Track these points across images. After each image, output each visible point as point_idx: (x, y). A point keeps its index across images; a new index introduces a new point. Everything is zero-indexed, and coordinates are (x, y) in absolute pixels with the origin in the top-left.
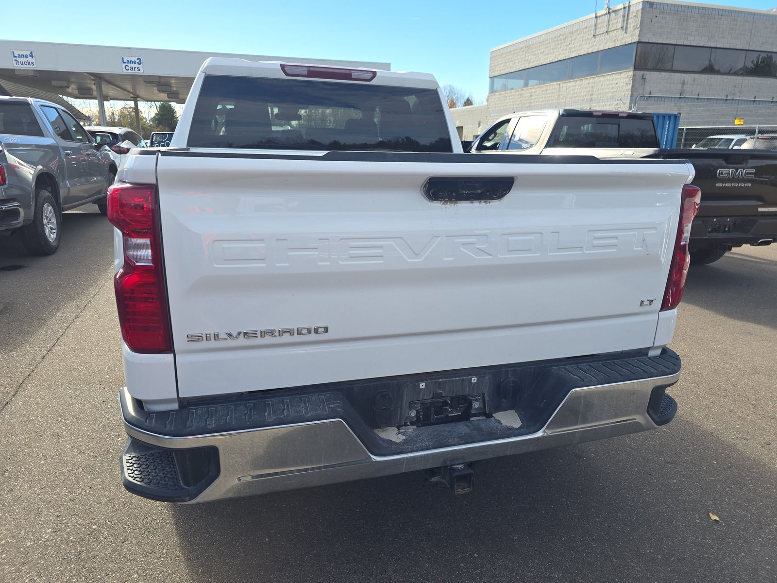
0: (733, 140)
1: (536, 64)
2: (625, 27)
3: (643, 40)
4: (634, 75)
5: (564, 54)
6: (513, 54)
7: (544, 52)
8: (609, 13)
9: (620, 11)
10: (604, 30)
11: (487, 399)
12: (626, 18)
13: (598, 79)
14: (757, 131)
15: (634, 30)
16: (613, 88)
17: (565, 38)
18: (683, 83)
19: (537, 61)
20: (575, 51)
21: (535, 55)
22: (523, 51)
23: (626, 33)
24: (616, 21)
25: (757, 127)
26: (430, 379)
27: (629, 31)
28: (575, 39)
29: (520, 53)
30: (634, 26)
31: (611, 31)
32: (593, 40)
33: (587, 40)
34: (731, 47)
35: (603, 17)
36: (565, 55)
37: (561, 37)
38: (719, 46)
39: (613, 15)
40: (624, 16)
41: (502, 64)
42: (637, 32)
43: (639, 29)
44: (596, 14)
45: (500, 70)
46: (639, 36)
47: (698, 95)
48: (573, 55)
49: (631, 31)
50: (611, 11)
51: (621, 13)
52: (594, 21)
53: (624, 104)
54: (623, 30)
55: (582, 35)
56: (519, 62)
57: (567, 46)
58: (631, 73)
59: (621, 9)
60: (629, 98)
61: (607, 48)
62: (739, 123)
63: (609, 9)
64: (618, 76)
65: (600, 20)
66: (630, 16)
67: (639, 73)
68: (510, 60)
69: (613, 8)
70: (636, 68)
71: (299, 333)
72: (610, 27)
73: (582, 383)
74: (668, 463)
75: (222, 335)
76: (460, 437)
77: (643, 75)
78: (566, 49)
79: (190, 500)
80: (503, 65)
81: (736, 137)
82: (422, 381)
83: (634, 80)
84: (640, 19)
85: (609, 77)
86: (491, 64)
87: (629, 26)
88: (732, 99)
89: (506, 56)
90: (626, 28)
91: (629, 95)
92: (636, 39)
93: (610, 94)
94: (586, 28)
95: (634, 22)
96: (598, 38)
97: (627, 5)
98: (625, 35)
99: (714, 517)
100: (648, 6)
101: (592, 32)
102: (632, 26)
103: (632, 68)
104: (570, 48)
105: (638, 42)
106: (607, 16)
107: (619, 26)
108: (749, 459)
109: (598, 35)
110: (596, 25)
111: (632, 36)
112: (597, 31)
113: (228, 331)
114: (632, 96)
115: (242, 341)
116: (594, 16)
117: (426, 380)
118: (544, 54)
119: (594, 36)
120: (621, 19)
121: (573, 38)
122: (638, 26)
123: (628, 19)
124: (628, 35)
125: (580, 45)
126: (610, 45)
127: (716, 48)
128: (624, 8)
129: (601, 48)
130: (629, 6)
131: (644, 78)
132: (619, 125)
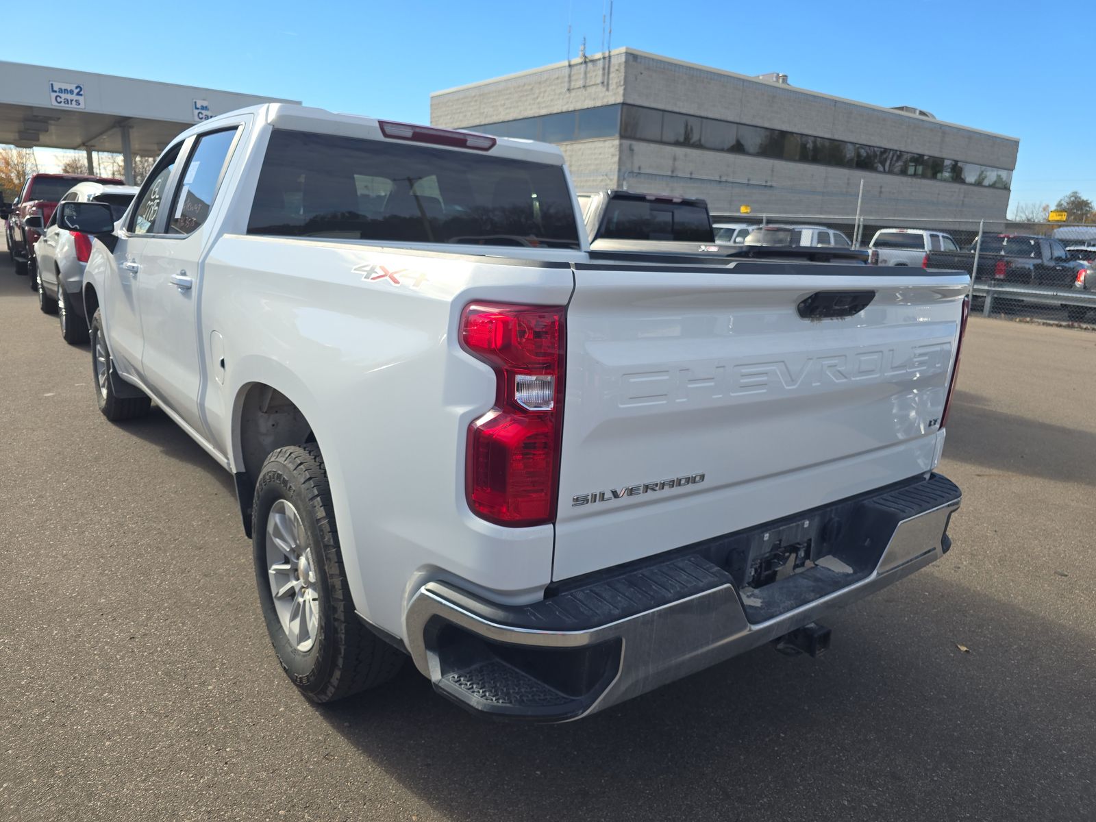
0: (734, 230)
1: (495, 119)
2: (605, 83)
3: (630, 101)
4: (621, 145)
5: (531, 109)
6: (463, 103)
7: (504, 104)
8: (585, 62)
9: (598, 62)
10: (581, 83)
11: (813, 545)
12: (606, 71)
13: (577, 146)
14: (764, 221)
15: (617, 87)
16: (596, 159)
17: (532, 89)
18: (675, 159)
19: (497, 116)
20: (546, 107)
21: (493, 107)
22: (476, 101)
23: (608, 90)
24: (595, 74)
25: (764, 215)
26: (774, 529)
27: (611, 88)
28: (545, 92)
29: (472, 104)
30: (617, 83)
31: (589, 86)
32: (568, 95)
33: (560, 94)
34: (722, 119)
35: (578, 67)
36: (532, 112)
37: (527, 87)
38: (710, 115)
39: (590, 65)
40: (604, 69)
41: (447, 115)
42: (621, 90)
43: (623, 87)
44: (569, 62)
45: (446, 124)
46: (624, 95)
47: (691, 174)
48: (543, 112)
49: (613, 89)
50: (587, 60)
51: (600, 64)
52: (567, 71)
53: (611, 180)
54: (604, 86)
55: (553, 87)
56: (472, 115)
57: (534, 99)
58: (617, 142)
59: (599, 59)
60: (616, 173)
61: (586, 107)
62: (745, 211)
63: (586, 57)
64: (600, 144)
65: (575, 70)
66: (612, 69)
67: (627, 142)
68: (458, 111)
69: (590, 57)
70: (622, 137)
71: (679, 484)
72: (588, 81)
73: (905, 515)
74: (887, 601)
75: (608, 495)
76: (813, 591)
77: (630, 146)
78: (534, 104)
79: (582, 713)
80: (449, 117)
81: (737, 227)
82: (766, 531)
83: (621, 151)
84: (623, 74)
85: (589, 145)
86: (431, 114)
87: (610, 82)
88: (726, 182)
89: (452, 105)
90: (608, 84)
91: (617, 170)
92: (620, 99)
93: (592, 167)
94: (558, 78)
95: (617, 78)
96: (573, 94)
97: (607, 55)
98: (607, 93)
99: (964, 649)
100: (631, 58)
101: (566, 85)
102: (615, 81)
103: (617, 135)
104: (539, 103)
105: (623, 104)
106: (583, 66)
107: (599, 80)
108: (952, 585)
109: (573, 89)
110: (570, 76)
111: (614, 96)
112: (573, 84)
113: (613, 488)
114: (619, 170)
115: (625, 500)
116: (567, 64)
117: (770, 530)
118: (505, 107)
119: (568, 90)
120: (600, 72)
121: (543, 90)
122: (622, 83)
123: (609, 73)
124: (610, 93)
125: (552, 100)
126: (589, 104)
127: (707, 118)
128: (604, 58)
129: (579, 106)
130: (610, 57)
131: (631, 150)
132: (673, 213)
